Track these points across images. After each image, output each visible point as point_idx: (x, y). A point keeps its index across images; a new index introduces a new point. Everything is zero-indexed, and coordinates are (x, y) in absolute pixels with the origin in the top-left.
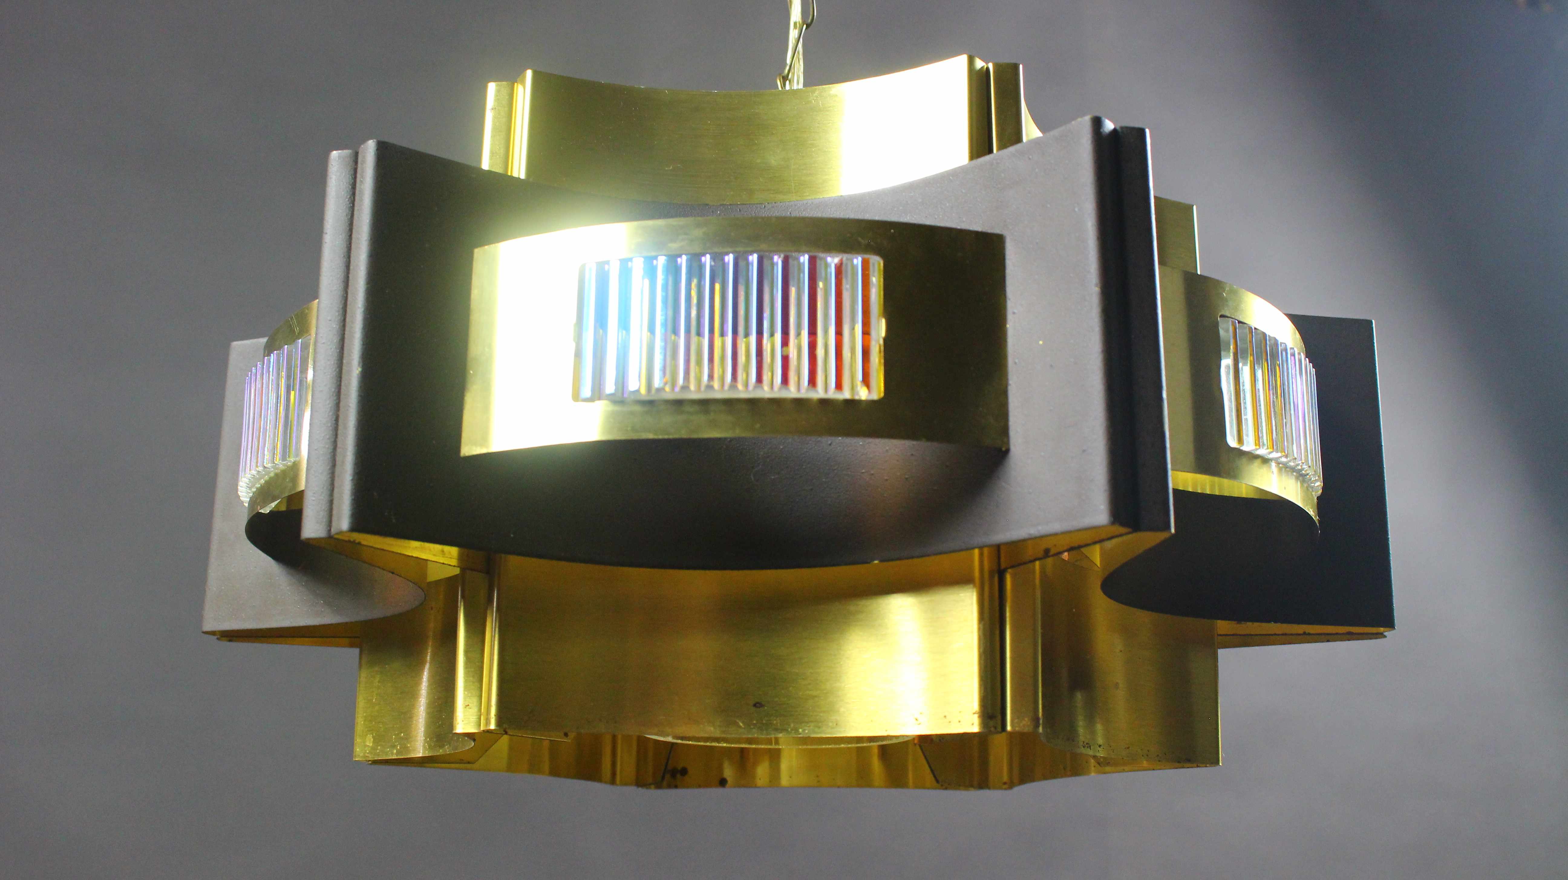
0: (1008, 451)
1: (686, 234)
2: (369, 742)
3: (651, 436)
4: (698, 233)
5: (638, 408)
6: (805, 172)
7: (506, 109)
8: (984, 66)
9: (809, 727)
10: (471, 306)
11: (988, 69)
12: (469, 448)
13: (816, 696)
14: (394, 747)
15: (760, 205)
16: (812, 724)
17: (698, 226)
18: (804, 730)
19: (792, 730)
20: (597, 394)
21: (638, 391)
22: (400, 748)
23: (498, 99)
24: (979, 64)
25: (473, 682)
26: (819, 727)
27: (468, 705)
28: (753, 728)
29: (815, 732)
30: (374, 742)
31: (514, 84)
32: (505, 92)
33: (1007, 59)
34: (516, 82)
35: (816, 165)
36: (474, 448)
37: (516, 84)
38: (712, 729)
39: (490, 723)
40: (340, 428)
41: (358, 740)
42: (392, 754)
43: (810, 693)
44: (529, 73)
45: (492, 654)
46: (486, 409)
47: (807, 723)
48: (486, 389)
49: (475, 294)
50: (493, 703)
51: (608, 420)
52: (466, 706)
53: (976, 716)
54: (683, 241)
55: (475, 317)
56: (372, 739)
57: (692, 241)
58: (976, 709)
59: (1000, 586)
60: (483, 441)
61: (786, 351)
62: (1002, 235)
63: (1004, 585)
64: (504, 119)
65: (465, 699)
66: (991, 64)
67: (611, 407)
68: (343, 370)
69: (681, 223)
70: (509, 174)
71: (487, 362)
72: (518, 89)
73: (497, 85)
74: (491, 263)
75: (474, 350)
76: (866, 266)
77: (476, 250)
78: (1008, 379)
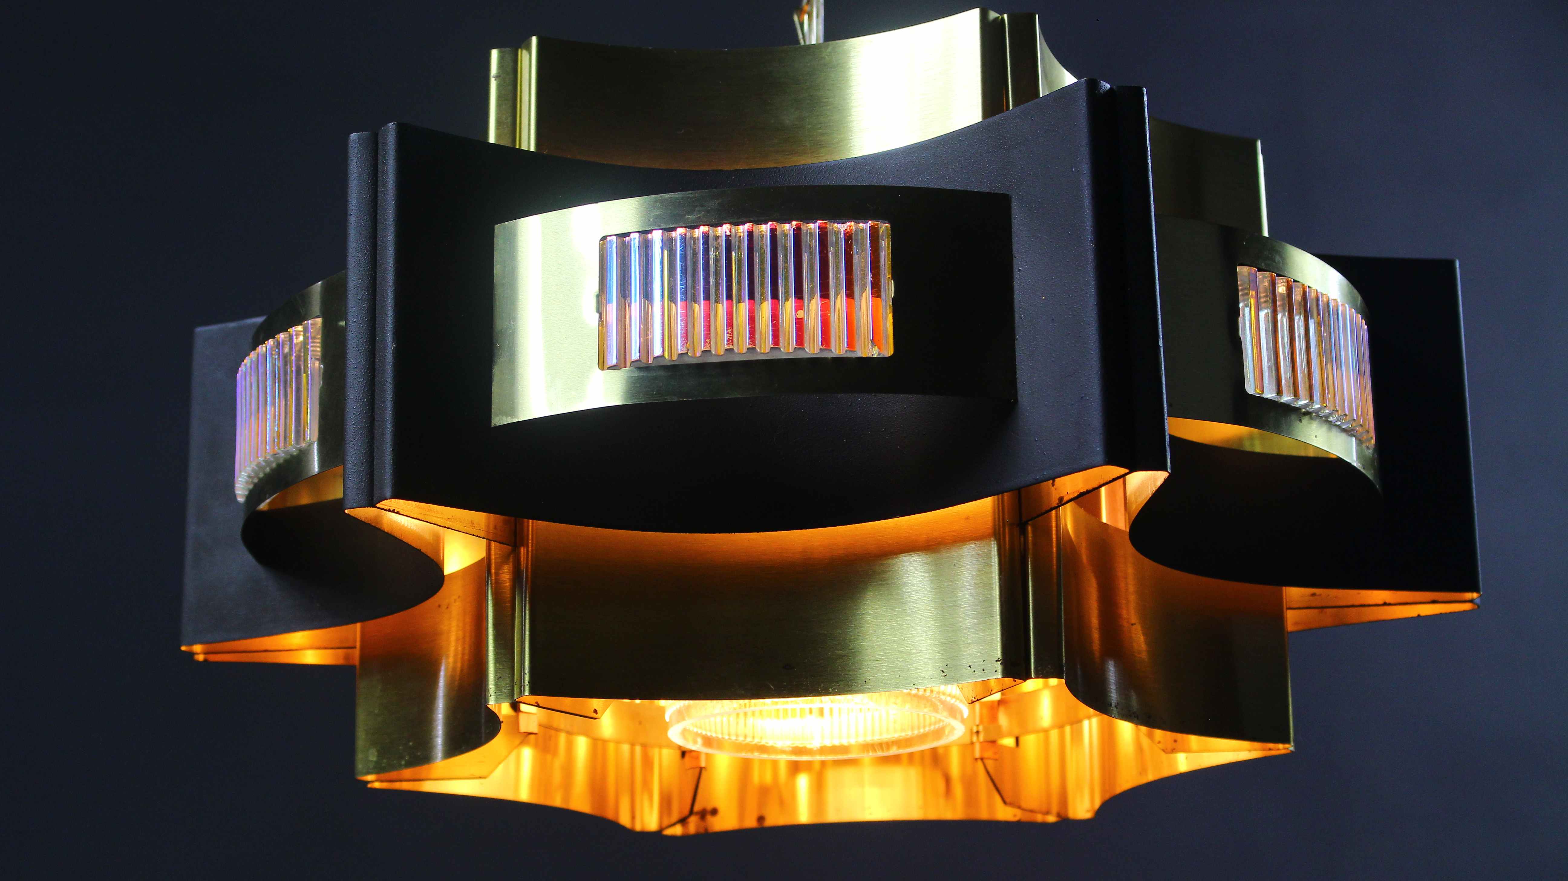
0: (1013, 401)
1: (702, 206)
2: (373, 759)
4: (713, 204)
5: (661, 373)
6: (820, 131)
7: (511, 76)
8: (999, 17)
9: (838, 686)
10: (495, 279)
11: (1003, 19)
12: (499, 420)
13: (844, 656)
15: (775, 170)
16: (842, 683)
19: (822, 690)
20: (622, 360)
21: (662, 356)
23: (502, 66)
24: (993, 15)
25: (505, 654)
26: (849, 686)
27: (501, 677)
28: (784, 690)
30: (378, 756)
31: (517, 51)
32: (509, 58)
33: (1023, 10)
34: (521, 49)
35: (831, 124)
36: (504, 418)
37: (520, 51)
38: (743, 692)
41: (360, 756)
42: (400, 765)
44: (534, 40)
45: (523, 625)
46: (513, 380)
48: (512, 360)
49: (497, 269)
50: (527, 671)
51: (634, 386)
52: (498, 678)
53: (999, 663)
54: (699, 211)
55: (499, 291)
56: (376, 753)
57: (708, 212)
58: (999, 654)
59: (1022, 539)
60: (512, 411)
61: (800, 314)
62: (1007, 195)
63: (1026, 538)
64: (510, 88)
65: (496, 672)
66: (1005, 16)
67: (637, 374)
68: (377, 347)
69: (697, 195)
70: (517, 147)
71: (512, 335)
72: (523, 55)
73: (500, 52)
74: (512, 238)
75: (500, 324)
76: (874, 231)
77: (496, 226)
78: (1015, 334)
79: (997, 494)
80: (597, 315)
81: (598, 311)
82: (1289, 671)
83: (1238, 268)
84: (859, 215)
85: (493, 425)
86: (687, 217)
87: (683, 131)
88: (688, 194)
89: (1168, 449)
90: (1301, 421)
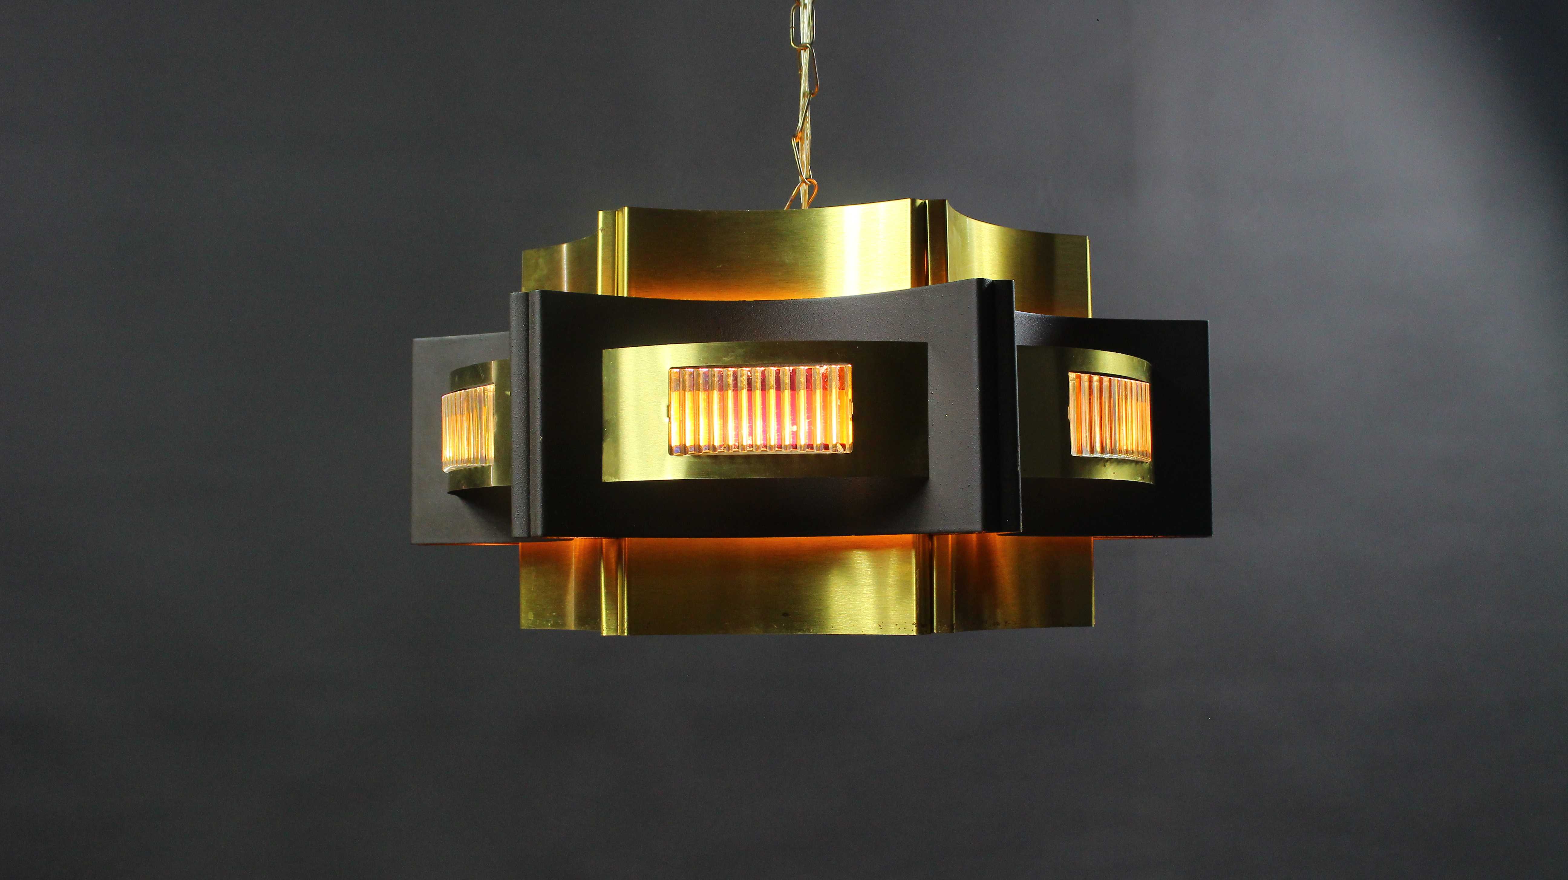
0: (926, 479)
1: (733, 352)
2: (531, 616)
3: (717, 478)
4: (741, 351)
5: (708, 460)
6: (808, 268)
7: (612, 230)
8: (921, 203)
9: (816, 628)
10: (603, 387)
11: (925, 203)
12: (607, 478)
13: (820, 610)
14: (548, 621)
16: (818, 626)
17: (741, 347)
18: (813, 630)
19: (806, 630)
20: (683, 450)
22: (554, 622)
23: (605, 222)
24: (919, 202)
25: (612, 605)
26: (822, 629)
27: (610, 619)
29: (820, 632)
30: (534, 618)
31: (615, 214)
32: (610, 217)
33: (939, 197)
34: (617, 210)
36: (611, 477)
37: (617, 214)
38: (758, 629)
39: (624, 632)
40: (531, 471)
41: (523, 615)
42: (548, 626)
43: (817, 607)
44: (626, 208)
45: (623, 590)
46: (616, 453)
47: (816, 625)
48: (616, 441)
49: (605, 379)
50: (626, 620)
51: (690, 468)
52: (608, 620)
53: (915, 625)
54: (731, 356)
55: (605, 394)
56: (533, 615)
57: (737, 356)
58: (915, 621)
59: (930, 543)
60: (616, 473)
61: (795, 428)
62: (925, 343)
63: (933, 544)
64: (611, 237)
65: (607, 616)
66: (927, 201)
67: (692, 460)
68: (531, 437)
69: (730, 345)
70: (616, 295)
71: (616, 424)
72: (619, 215)
73: (604, 213)
74: (615, 361)
75: (607, 415)
76: (841, 370)
77: (604, 351)
78: (928, 434)
79: (916, 534)
80: (668, 418)
81: (668, 416)
82: (1094, 575)
83: (1070, 373)
84: (831, 360)
85: (603, 481)
86: (724, 359)
87: (721, 266)
88: (725, 344)
89: (1021, 517)
90: (1105, 466)
